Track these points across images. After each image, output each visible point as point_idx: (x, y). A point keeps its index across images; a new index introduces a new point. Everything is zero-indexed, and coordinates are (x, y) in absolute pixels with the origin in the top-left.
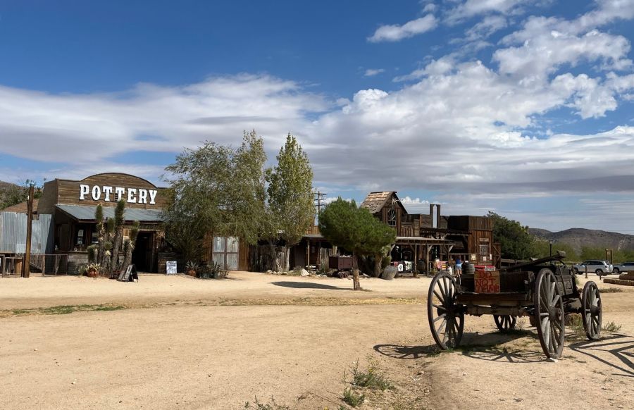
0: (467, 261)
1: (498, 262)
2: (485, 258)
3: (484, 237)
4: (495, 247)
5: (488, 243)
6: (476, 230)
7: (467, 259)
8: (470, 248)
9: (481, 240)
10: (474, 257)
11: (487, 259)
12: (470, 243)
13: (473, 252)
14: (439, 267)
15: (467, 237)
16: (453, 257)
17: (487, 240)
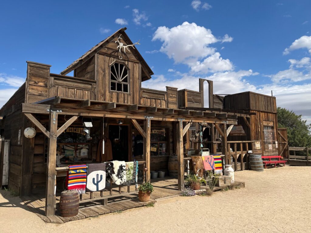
0: (250, 152)
1: (285, 151)
2: (270, 146)
3: (268, 120)
4: (279, 132)
5: (272, 128)
6: (259, 111)
7: (250, 149)
8: (253, 134)
9: (265, 123)
10: (258, 145)
11: (274, 147)
12: (253, 127)
13: (257, 139)
14: (208, 168)
15: (248, 119)
16: (232, 146)
17: (271, 124)
